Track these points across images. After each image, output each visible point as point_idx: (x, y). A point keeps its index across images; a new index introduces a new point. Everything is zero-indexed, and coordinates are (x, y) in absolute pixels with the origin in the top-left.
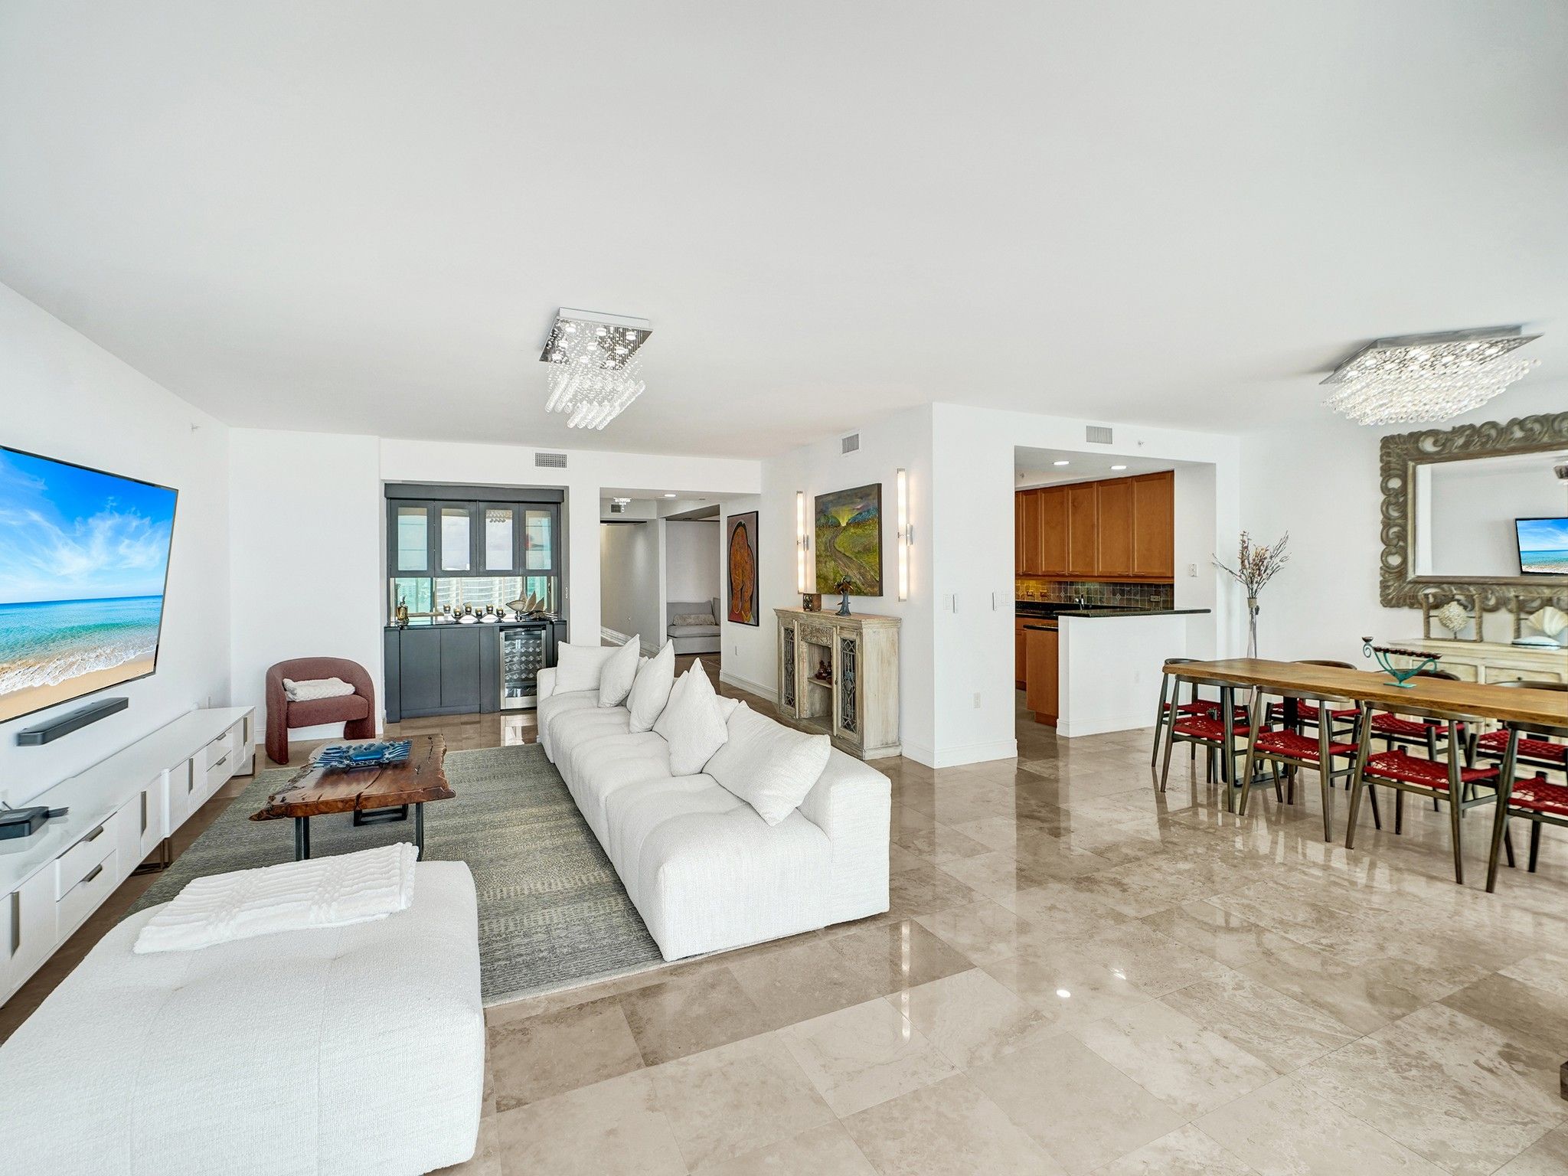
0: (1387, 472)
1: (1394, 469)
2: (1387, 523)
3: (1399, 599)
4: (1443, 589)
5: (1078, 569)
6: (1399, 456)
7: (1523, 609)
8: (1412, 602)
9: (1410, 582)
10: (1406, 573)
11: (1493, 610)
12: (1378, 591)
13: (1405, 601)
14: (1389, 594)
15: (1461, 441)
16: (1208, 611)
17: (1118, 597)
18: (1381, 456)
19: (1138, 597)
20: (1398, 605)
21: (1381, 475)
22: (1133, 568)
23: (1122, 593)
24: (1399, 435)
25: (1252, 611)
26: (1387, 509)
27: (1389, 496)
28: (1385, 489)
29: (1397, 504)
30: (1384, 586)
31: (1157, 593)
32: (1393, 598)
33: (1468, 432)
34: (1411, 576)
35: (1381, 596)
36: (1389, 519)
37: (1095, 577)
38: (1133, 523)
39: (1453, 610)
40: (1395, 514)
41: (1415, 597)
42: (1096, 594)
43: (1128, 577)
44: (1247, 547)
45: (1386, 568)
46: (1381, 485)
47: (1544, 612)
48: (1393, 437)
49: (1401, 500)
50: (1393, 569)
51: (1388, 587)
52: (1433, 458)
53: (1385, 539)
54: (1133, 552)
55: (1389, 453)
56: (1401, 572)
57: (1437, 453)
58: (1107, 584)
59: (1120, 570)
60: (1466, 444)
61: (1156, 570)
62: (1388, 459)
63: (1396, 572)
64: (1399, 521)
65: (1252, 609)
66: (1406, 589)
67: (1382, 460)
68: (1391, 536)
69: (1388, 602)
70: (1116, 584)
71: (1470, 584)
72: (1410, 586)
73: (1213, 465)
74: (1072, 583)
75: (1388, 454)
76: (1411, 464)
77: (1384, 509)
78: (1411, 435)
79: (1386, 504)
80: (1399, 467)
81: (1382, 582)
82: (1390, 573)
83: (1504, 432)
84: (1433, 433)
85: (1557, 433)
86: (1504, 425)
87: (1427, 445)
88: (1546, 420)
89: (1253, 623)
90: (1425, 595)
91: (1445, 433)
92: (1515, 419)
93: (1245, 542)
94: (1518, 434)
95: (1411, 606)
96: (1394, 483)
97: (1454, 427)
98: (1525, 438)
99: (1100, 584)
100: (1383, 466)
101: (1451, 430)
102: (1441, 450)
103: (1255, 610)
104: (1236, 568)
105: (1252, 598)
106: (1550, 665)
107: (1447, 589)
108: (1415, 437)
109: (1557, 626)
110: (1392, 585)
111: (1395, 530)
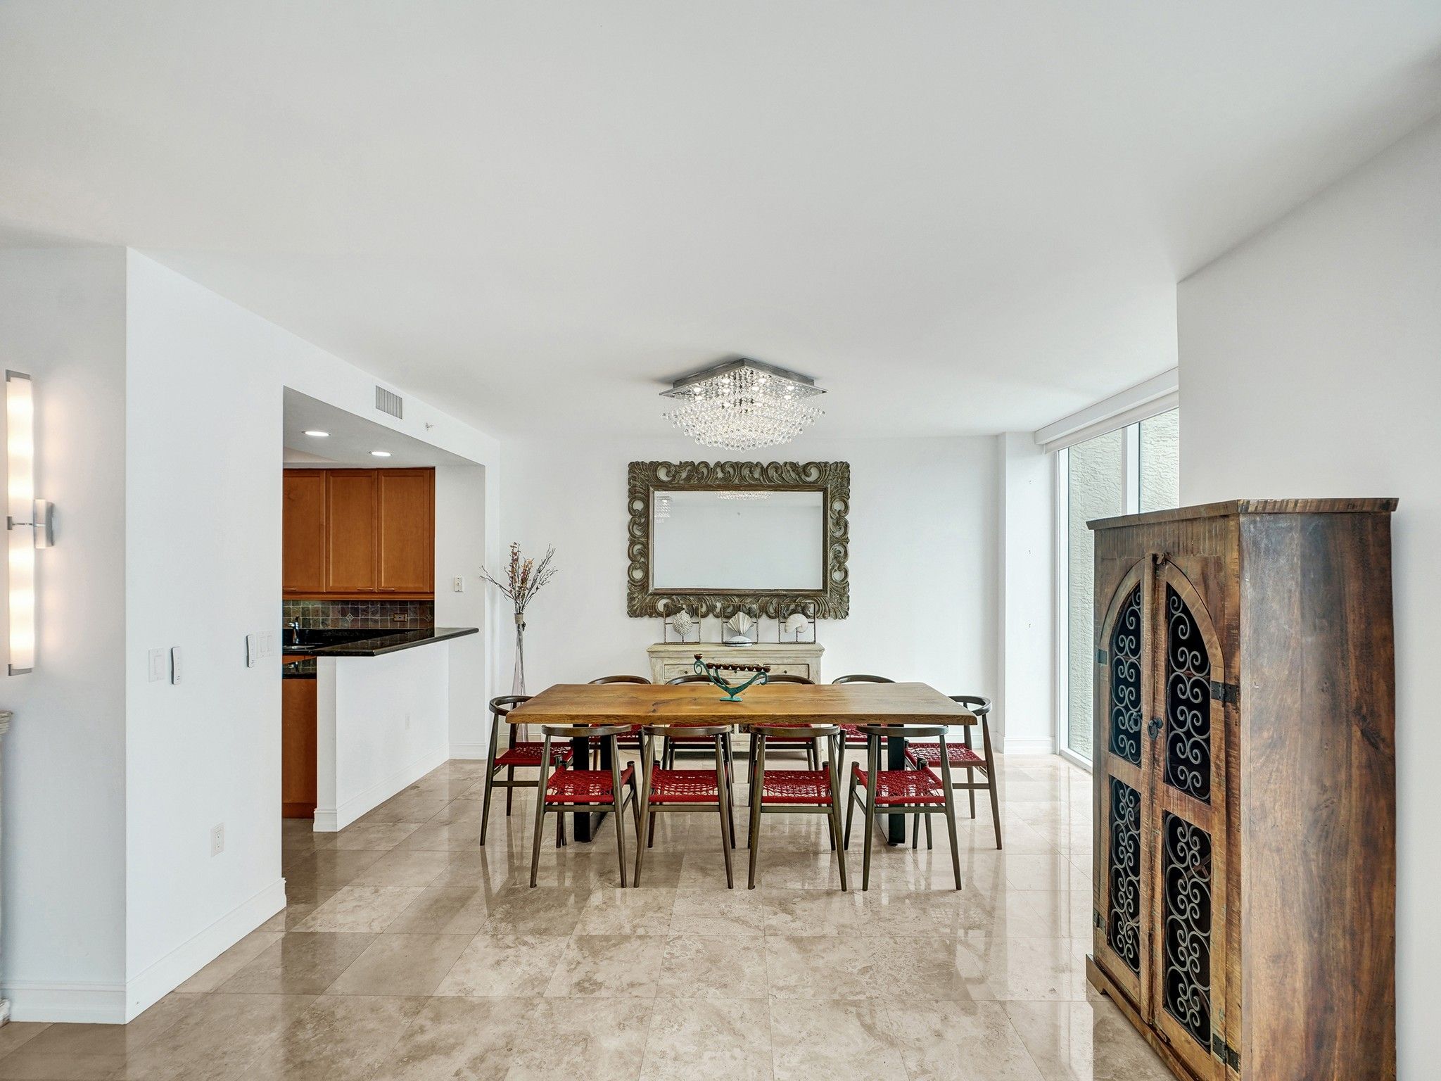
0: (633, 495)
1: (638, 492)
2: (633, 542)
3: (642, 609)
4: (673, 600)
5: (294, 584)
6: (642, 481)
7: (726, 615)
8: (651, 612)
9: (651, 594)
10: (648, 586)
11: (704, 616)
12: (625, 603)
13: (646, 609)
14: (634, 606)
15: (684, 475)
16: (476, 630)
17: (350, 617)
18: (629, 479)
19: (378, 617)
20: (641, 615)
21: (629, 497)
22: (379, 582)
23: (355, 612)
24: (643, 462)
25: (519, 627)
26: (633, 526)
27: (634, 516)
28: (631, 510)
29: (639, 524)
30: (631, 598)
31: (404, 611)
32: (637, 608)
33: (689, 468)
34: (651, 589)
35: (628, 607)
36: (635, 537)
37: (323, 593)
38: (379, 528)
39: (684, 617)
40: (638, 533)
41: (654, 607)
42: (317, 615)
43: (372, 593)
44: (517, 560)
45: (632, 581)
46: (629, 506)
47: (737, 617)
48: (637, 463)
49: (643, 520)
50: (638, 582)
51: (633, 599)
52: (668, 487)
53: (631, 556)
54: (379, 562)
56: (643, 585)
57: (670, 482)
58: (334, 602)
59: (361, 584)
60: (688, 478)
61: (410, 584)
62: (634, 482)
63: (640, 585)
64: (643, 539)
65: (519, 625)
66: (648, 599)
67: (629, 483)
68: (635, 553)
69: (634, 613)
70: (346, 602)
71: (690, 595)
72: (651, 597)
73: (482, 465)
75: (634, 478)
76: (651, 489)
77: (631, 527)
78: (651, 463)
79: (633, 523)
80: (642, 491)
81: (629, 595)
82: (635, 586)
83: (711, 471)
84: (666, 465)
85: (742, 478)
86: (712, 465)
87: (662, 475)
88: (737, 466)
89: (520, 641)
90: (661, 605)
91: (675, 466)
92: (719, 462)
93: (515, 554)
94: (720, 475)
95: (651, 616)
96: (639, 505)
97: (681, 462)
98: (724, 479)
99: (323, 602)
100: (630, 489)
101: (678, 464)
102: (672, 480)
103: (521, 626)
104: (506, 582)
105: (519, 613)
106: (753, 659)
107: (675, 599)
108: (654, 466)
109: (748, 627)
110: (637, 597)
111: (637, 547)
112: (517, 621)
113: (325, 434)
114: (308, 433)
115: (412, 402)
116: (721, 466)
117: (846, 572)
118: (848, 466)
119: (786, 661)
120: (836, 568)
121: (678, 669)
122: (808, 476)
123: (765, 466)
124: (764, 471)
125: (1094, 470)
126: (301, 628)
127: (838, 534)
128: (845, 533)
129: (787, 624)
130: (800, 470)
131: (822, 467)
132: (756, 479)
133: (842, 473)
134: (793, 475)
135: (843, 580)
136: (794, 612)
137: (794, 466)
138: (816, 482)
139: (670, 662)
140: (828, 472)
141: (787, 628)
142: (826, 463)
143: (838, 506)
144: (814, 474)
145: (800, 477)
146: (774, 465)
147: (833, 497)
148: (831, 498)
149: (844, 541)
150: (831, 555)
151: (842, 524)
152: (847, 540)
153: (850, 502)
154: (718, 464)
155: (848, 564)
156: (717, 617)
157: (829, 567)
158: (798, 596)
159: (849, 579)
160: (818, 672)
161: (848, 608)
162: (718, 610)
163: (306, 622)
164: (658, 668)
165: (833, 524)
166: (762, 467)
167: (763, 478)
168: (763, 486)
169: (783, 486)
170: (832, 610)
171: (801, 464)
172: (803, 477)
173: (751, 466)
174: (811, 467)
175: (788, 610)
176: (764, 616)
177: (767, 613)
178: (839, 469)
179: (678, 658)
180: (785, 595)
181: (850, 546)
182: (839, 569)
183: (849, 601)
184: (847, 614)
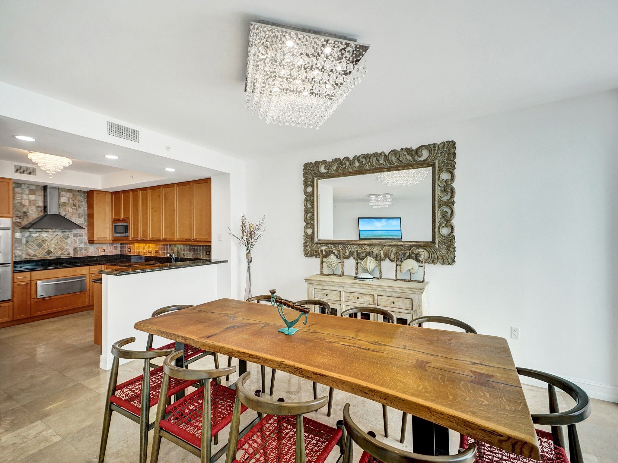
0: (306, 183)
1: (309, 181)
2: (306, 211)
3: (311, 252)
4: (328, 247)
5: (167, 237)
6: (311, 174)
7: (359, 257)
8: (316, 254)
9: (315, 243)
10: (314, 239)
11: (347, 258)
12: (302, 248)
13: (313, 254)
14: (307, 250)
15: (335, 168)
16: (226, 261)
17: (192, 253)
18: (304, 174)
19: (201, 253)
20: (311, 256)
21: (304, 185)
23: (194, 250)
24: (311, 162)
25: (248, 261)
26: (306, 203)
27: (307, 196)
28: (305, 192)
29: (310, 200)
30: (305, 246)
32: (309, 252)
33: (337, 162)
34: (316, 240)
35: (304, 251)
36: (307, 209)
37: (178, 241)
39: (332, 259)
40: (309, 206)
41: (317, 251)
42: (182, 251)
43: (191, 241)
44: (245, 224)
45: (306, 236)
46: (304, 190)
47: (367, 259)
48: (308, 164)
49: (312, 198)
50: (309, 236)
52: (324, 176)
53: (306, 221)
54: (193, 226)
55: (307, 172)
56: (312, 238)
57: (326, 173)
58: (186, 245)
60: (337, 169)
61: (204, 237)
62: (307, 176)
63: (310, 238)
64: (311, 210)
65: (248, 259)
66: (314, 247)
67: (304, 176)
68: (308, 218)
69: (307, 254)
70: (190, 245)
71: (339, 244)
72: (316, 245)
73: (229, 174)
74: (170, 245)
76: (316, 178)
77: (305, 203)
78: (316, 162)
79: (306, 201)
80: (311, 180)
81: (304, 243)
82: (308, 238)
83: (352, 162)
84: (324, 162)
85: (371, 164)
86: (351, 159)
87: (323, 170)
88: (367, 157)
89: (249, 268)
90: (322, 250)
91: (329, 162)
92: (356, 156)
93: (244, 220)
94: (357, 164)
95: (316, 257)
96: (309, 189)
97: (332, 159)
98: (360, 166)
99: (184, 245)
100: (304, 180)
101: (331, 161)
102: (327, 172)
103: (250, 261)
104: (240, 236)
105: (248, 253)
106: (370, 290)
107: (330, 247)
108: (317, 164)
109: (372, 267)
110: (308, 245)
111: (309, 214)
112: (247, 257)
113: (116, 158)
114: (107, 156)
115: (144, 132)
116: (357, 158)
117: (452, 228)
118: (454, 143)
119: (394, 295)
120: (444, 225)
121: (322, 292)
122: (420, 156)
123: (387, 154)
124: (386, 157)
126: (176, 257)
127: (445, 198)
128: (452, 197)
129: (402, 266)
130: (414, 153)
131: (431, 148)
132: (381, 164)
133: (449, 150)
134: (409, 157)
135: (450, 234)
136: (408, 258)
137: (409, 151)
138: (426, 160)
139: (317, 287)
140: (436, 151)
141: (401, 269)
142: (435, 144)
143: (445, 176)
144: (425, 154)
145: (413, 158)
146: (394, 152)
147: (441, 170)
148: (439, 171)
149: (450, 203)
150: (438, 215)
151: (449, 190)
152: (453, 203)
153: (456, 172)
155: (454, 222)
156: (355, 259)
157: (437, 225)
158: (412, 246)
159: (455, 233)
160: (420, 306)
161: (455, 257)
162: (356, 254)
163: (178, 254)
164: (310, 290)
165: (441, 191)
166: (385, 155)
167: (386, 163)
168: (384, 168)
169: (400, 167)
170: (440, 258)
171: (414, 148)
172: (416, 157)
173: (376, 155)
174: (422, 150)
175: (404, 256)
176: (387, 260)
177: (389, 258)
178: (446, 147)
179: (322, 285)
180: (402, 246)
181: (456, 208)
182: (446, 226)
183: (455, 251)
184: (454, 261)
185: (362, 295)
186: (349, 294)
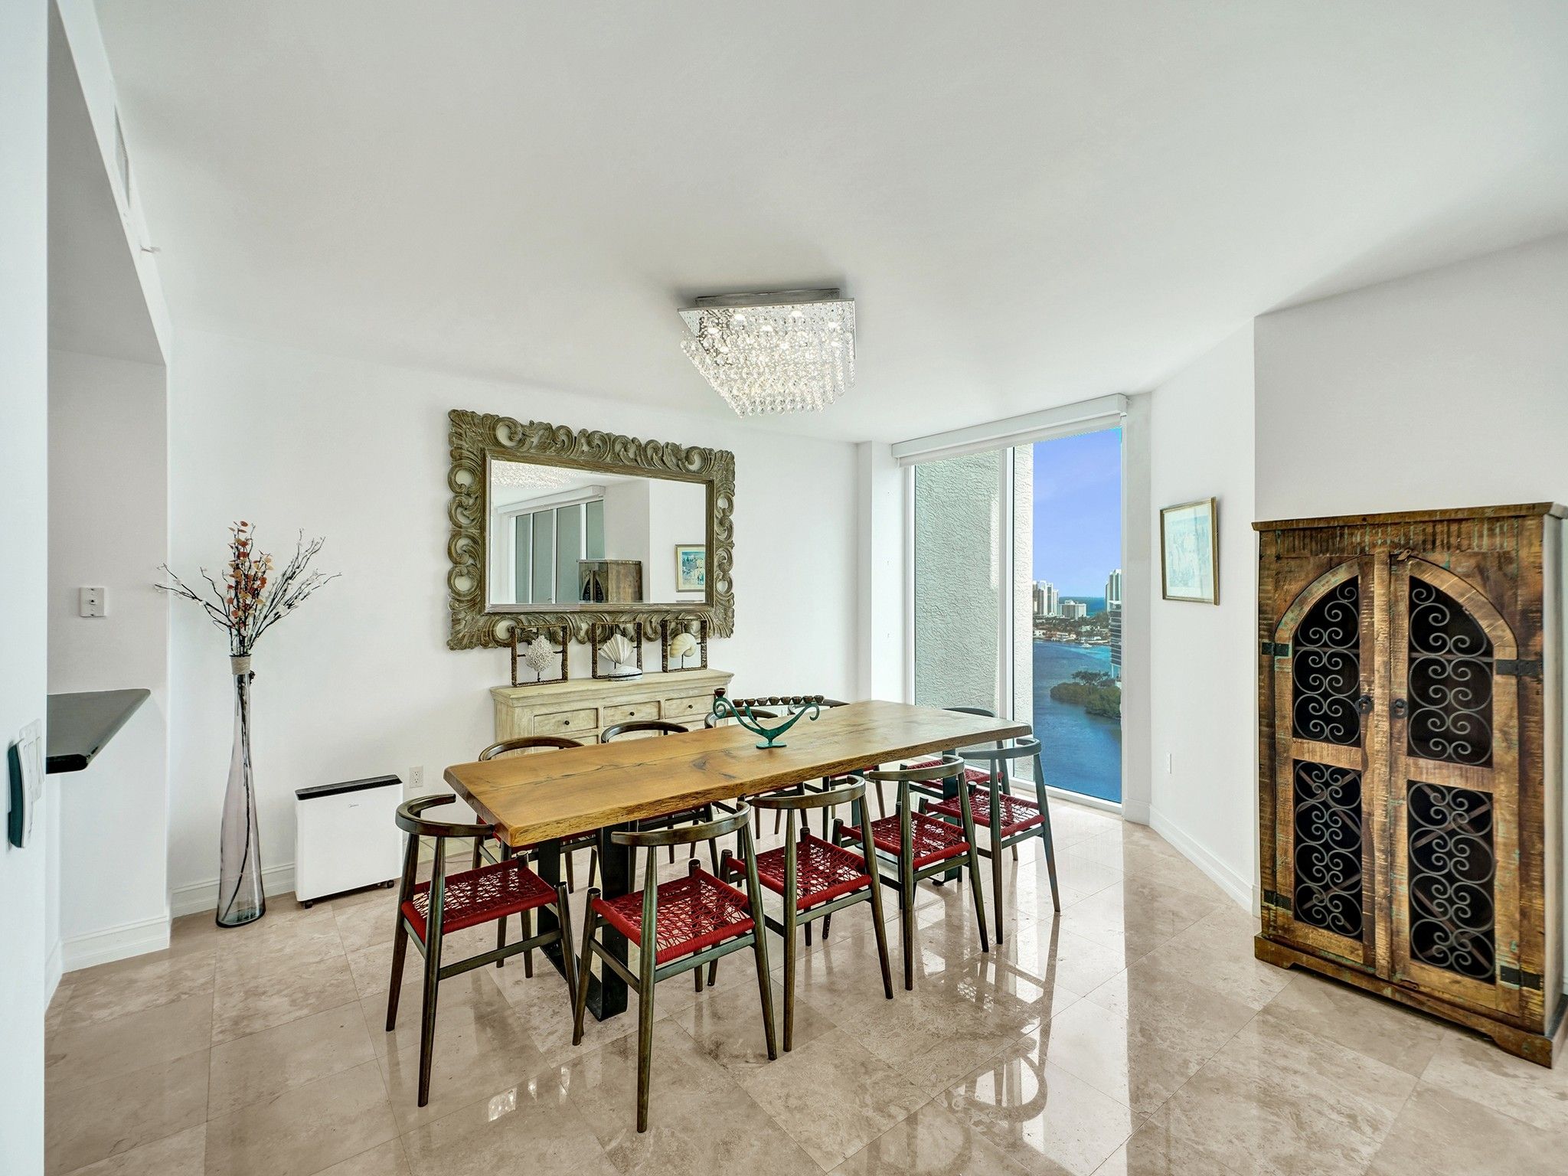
0: (457, 459)
1: (466, 458)
2: (456, 534)
3: (471, 637)
4: (519, 621)
8: (487, 640)
9: (487, 614)
10: (482, 601)
12: (444, 629)
13: (479, 638)
14: (458, 632)
15: (537, 441)
18: (451, 436)
20: (470, 646)
21: (450, 463)
24: (473, 412)
25: (240, 679)
26: (456, 510)
27: (458, 494)
28: (451, 483)
29: (467, 507)
30: (453, 621)
32: (464, 636)
33: (543, 432)
34: (488, 606)
35: (448, 634)
36: (461, 527)
39: (542, 645)
40: (464, 521)
41: (490, 633)
45: (454, 595)
46: (449, 478)
48: (463, 413)
49: (473, 502)
50: (464, 596)
51: (457, 621)
52: (512, 455)
53: (452, 554)
55: (461, 435)
56: (476, 599)
57: (516, 449)
60: (543, 446)
62: (460, 442)
63: (469, 601)
64: (473, 531)
65: (241, 676)
66: (482, 622)
67: (451, 442)
68: (460, 551)
69: (458, 643)
71: (550, 618)
72: (487, 618)
73: (164, 368)
75: (459, 435)
76: (487, 456)
77: (453, 512)
78: (486, 416)
79: (455, 505)
80: (473, 457)
81: (450, 615)
82: (460, 602)
83: (574, 441)
84: (511, 424)
85: (615, 456)
86: (575, 433)
87: (502, 437)
88: (609, 439)
89: (243, 704)
90: (501, 629)
91: (522, 426)
92: (584, 430)
93: (244, 544)
94: (586, 447)
95: (485, 646)
96: (464, 478)
98: (590, 454)
100: (452, 451)
101: (527, 423)
102: (520, 447)
103: (246, 680)
105: (242, 653)
107: (524, 621)
108: (491, 421)
109: (629, 653)
110: (464, 619)
111: (462, 542)
112: (237, 668)
116: (588, 437)
117: (730, 583)
118: (733, 457)
120: (720, 577)
121: (554, 720)
122: (691, 463)
123: (643, 444)
124: (642, 450)
125: (930, 486)
127: (723, 537)
128: (730, 536)
129: (674, 647)
130: (683, 455)
131: (706, 456)
132: (633, 460)
133: (727, 464)
134: (675, 459)
135: (728, 592)
136: (679, 632)
137: (675, 449)
138: (699, 471)
139: (545, 710)
140: (712, 462)
141: (672, 652)
142: (711, 450)
143: (722, 503)
144: (697, 462)
145: (681, 463)
146: (654, 445)
147: (717, 492)
148: (715, 493)
149: (729, 545)
150: (714, 561)
151: (727, 525)
152: (732, 545)
153: (734, 499)
154: (583, 432)
155: (732, 573)
156: (581, 642)
157: (713, 577)
158: (680, 612)
159: (734, 591)
161: (733, 625)
162: (582, 633)
164: (524, 722)
165: (717, 523)
166: (639, 445)
167: (640, 459)
169: (665, 473)
170: (716, 628)
171: (684, 447)
172: (685, 463)
173: (626, 443)
174: (695, 453)
176: (644, 639)
178: (724, 459)
179: (555, 703)
180: (667, 611)
181: (734, 552)
182: (723, 579)
183: (733, 616)
184: (732, 632)
185: (638, 706)
186: (613, 709)
